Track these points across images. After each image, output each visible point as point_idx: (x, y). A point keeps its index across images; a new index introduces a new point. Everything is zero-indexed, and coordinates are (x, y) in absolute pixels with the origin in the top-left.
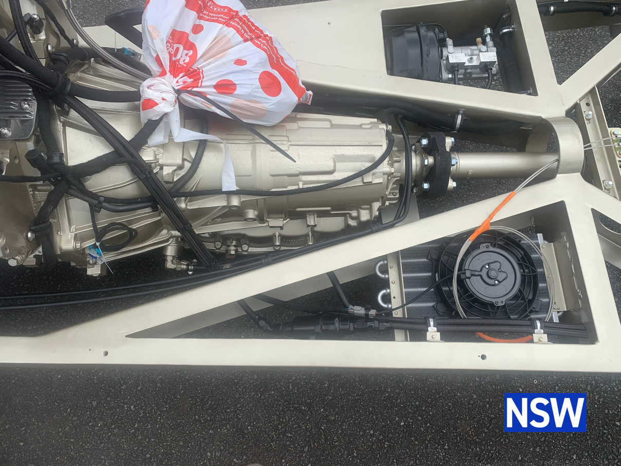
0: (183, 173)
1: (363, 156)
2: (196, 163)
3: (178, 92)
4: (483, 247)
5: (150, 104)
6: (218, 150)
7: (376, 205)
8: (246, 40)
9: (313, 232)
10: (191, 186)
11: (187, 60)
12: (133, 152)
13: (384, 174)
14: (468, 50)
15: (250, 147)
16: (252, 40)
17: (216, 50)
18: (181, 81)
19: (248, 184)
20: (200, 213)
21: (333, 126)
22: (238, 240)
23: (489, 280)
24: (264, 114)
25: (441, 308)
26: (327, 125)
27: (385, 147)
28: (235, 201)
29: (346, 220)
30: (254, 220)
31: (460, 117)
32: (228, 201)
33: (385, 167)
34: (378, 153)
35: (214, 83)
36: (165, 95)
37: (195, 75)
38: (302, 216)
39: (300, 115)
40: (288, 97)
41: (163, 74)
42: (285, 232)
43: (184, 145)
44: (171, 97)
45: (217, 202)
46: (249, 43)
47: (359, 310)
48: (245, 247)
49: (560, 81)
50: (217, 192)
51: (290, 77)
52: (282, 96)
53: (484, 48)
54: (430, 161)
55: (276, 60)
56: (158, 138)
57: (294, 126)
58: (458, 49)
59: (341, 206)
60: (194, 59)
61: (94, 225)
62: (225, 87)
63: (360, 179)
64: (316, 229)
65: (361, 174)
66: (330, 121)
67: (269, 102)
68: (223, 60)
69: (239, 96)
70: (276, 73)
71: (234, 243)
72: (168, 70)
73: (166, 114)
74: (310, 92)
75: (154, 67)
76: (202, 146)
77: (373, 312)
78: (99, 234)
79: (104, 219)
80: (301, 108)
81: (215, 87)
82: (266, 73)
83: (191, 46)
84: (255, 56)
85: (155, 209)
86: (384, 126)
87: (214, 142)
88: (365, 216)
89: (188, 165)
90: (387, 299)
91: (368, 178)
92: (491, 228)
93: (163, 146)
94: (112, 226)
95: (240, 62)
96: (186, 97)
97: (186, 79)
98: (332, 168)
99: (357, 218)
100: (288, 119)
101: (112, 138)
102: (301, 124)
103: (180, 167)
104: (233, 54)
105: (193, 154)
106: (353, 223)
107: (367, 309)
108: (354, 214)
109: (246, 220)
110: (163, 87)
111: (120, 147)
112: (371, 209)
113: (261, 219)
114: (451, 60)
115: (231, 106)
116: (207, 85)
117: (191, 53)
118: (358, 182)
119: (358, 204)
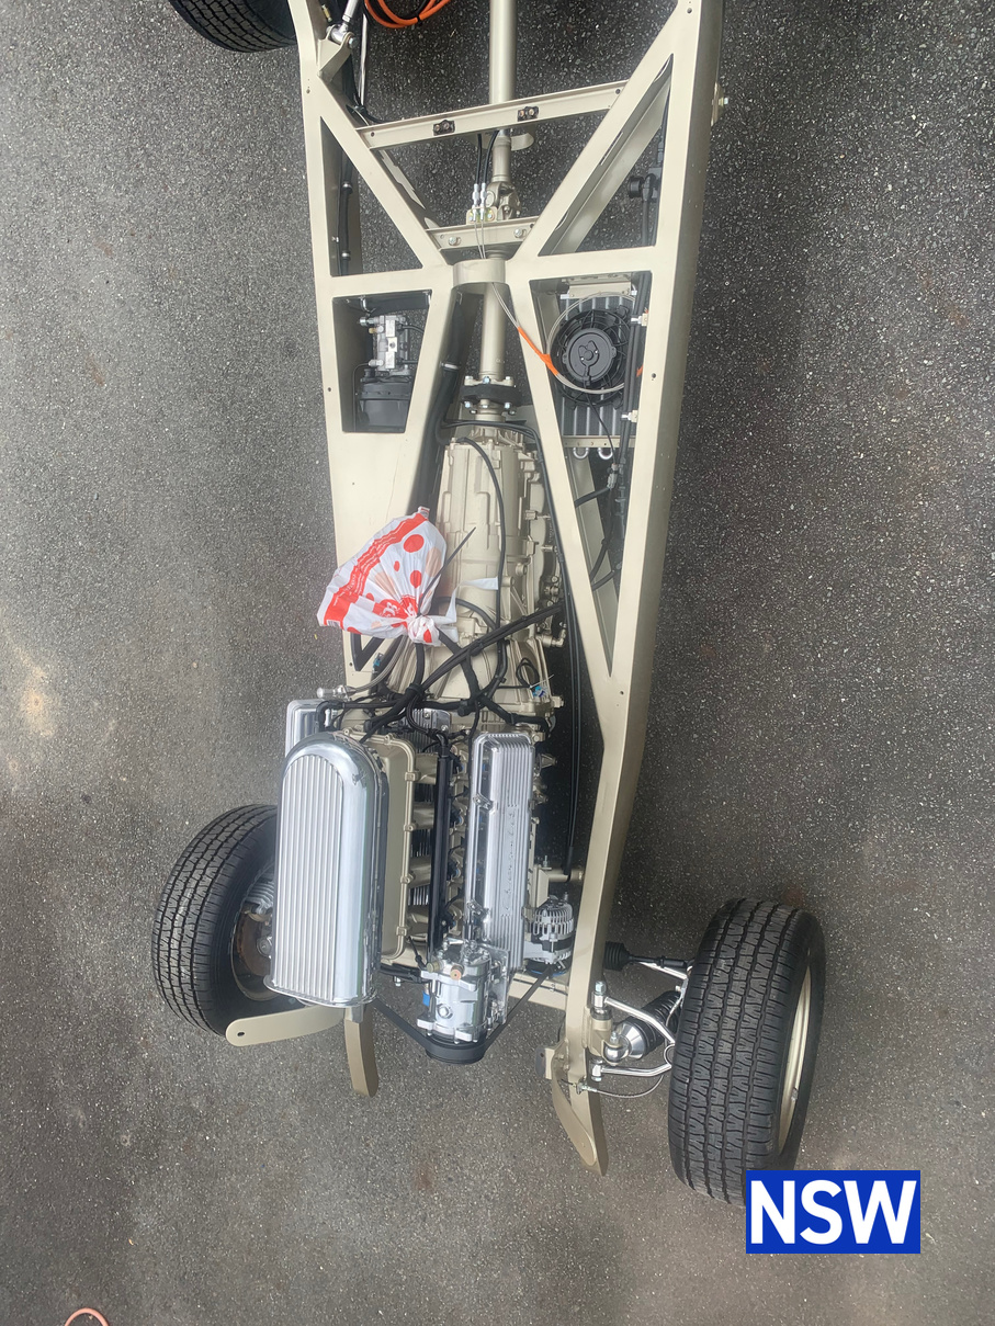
0: (481, 619)
1: (477, 466)
2: (474, 608)
3: (419, 614)
4: (565, 361)
5: (427, 635)
6: (464, 591)
7: (521, 456)
8: (378, 561)
9: (543, 514)
10: (492, 615)
11: (395, 607)
12: (461, 651)
13: (493, 449)
14: (381, 346)
15: (463, 564)
16: (378, 556)
17: (387, 584)
18: (410, 611)
19: (494, 569)
20: (515, 610)
21: (449, 492)
22: (546, 584)
23: (594, 358)
24: (437, 551)
25: (617, 402)
26: (448, 497)
27: (470, 447)
28: (507, 581)
29: (534, 483)
30: (525, 566)
31: (447, 365)
32: (506, 586)
33: (487, 447)
34: (475, 453)
35: (413, 587)
36: (421, 624)
37: (407, 601)
38: (526, 525)
39: (439, 520)
40: (424, 529)
41: (405, 624)
42: (541, 540)
43: (459, 616)
44: (423, 620)
45: (507, 595)
46: (380, 558)
47: (612, 479)
48: (554, 579)
49: (419, 266)
50: (498, 593)
51: (407, 526)
52: (423, 535)
53: (380, 329)
54: (484, 403)
55: (394, 537)
56: (453, 634)
57: (448, 526)
58: (380, 355)
59: (521, 489)
60: (394, 602)
61: (516, 687)
62: (416, 579)
63: (496, 471)
64: (540, 511)
65: (492, 470)
66: (445, 493)
67: (428, 545)
68: (395, 580)
69: (423, 569)
70: (405, 538)
71: (548, 588)
72: (403, 620)
73: (436, 626)
74: (420, 508)
75: (400, 630)
76: (460, 602)
77: (614, 467)
78: (524, 686)
79: (512, 680)
80: (432, 518)
81: (416, 587)
82: (405, 546)
83: (384, 603)
84: (392, 554)
85: (508, 642)
86: (452, 445)
87: (457, 593)
88: (531, 466)
89: (475, 615)
90: (606, 451)
91: (496, 464)
92: (549, 353)
93: (459, 632)
94: (518, 675)
95: (397, 567)
96: (423, 610)
97: (409, 608)
98: (485, 496)
99: (532, 473)
100: (441, 528)
101: (452, 664)
102: (446, 519)
103: (477, 620)
104: (391, 572)
105: (467, 610)
106: (537, 477)
107: (611, 471)
108: (528, 475)
109: (525, 574)
110: (416, 624)
111: (457, 660)
112: (524, 461)
113: (526, 561)
114: (393, 366)
115: (430, 576)
116: (415, 593)
117: (389, 604)
118: (498, 473)
119: (520, 473)
